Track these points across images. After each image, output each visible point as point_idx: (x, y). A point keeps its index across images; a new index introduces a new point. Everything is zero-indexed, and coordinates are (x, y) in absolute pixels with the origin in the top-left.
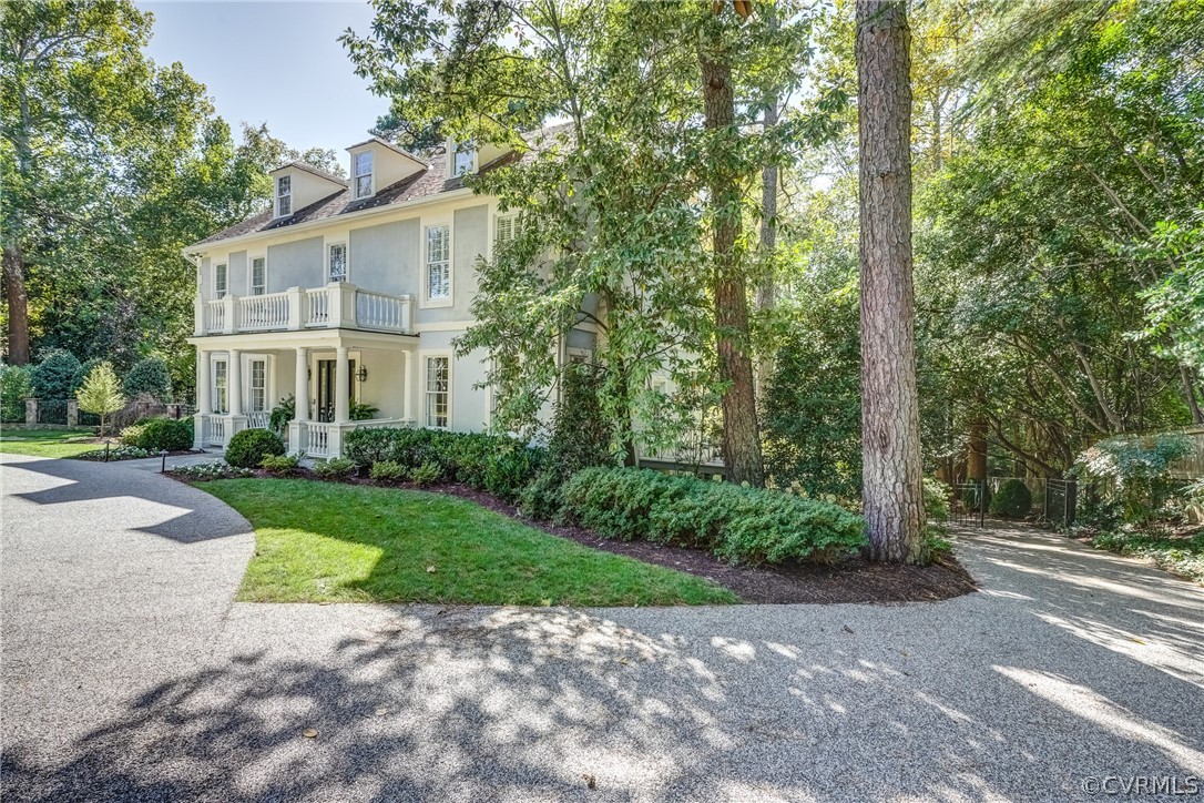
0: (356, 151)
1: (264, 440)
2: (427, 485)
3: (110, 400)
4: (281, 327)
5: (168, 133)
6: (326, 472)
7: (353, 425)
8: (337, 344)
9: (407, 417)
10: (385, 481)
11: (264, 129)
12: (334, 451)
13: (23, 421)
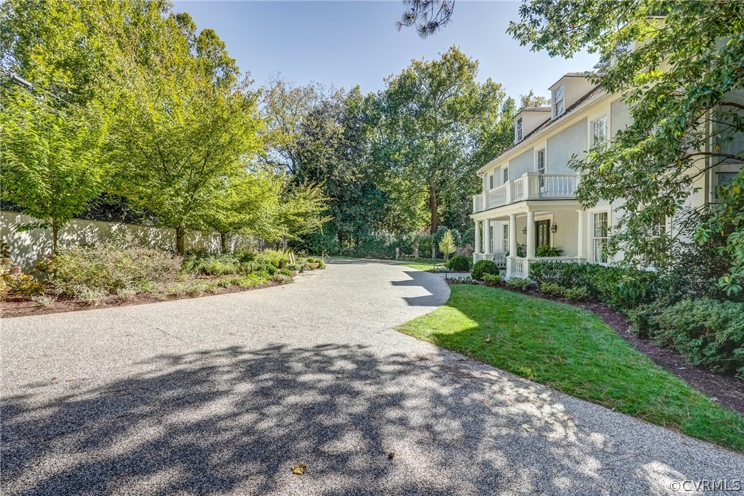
0: (554, 88)
1: (488, 266)
2: (574, 301)
3: (450, 247)
4: (503, 204)
5: (486, 114)
6: (514, 285)
7: (538, 259)
8: (527, 210)
9: (580, 255)
10: (548, 295)
11: (531, 94)
12: (525, 274)
13: (431, 257)
